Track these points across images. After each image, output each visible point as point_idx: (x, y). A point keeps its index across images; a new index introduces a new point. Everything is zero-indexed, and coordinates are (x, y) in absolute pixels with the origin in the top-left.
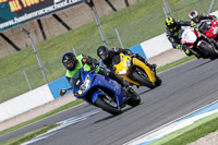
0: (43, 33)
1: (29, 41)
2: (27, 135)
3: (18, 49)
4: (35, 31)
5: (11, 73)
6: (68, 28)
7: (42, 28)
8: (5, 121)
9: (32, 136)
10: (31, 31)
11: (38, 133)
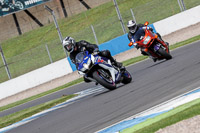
0: (65, 11)
1: (51, 18)
2: (47, 103)
3: (41, 25)
4: (57, 9)
5: (34, 47)
6: (88, 7)
7: (63, 7)
8: (27, 90)
9: (51, 105)
10: (54, 9)
11: (57, 102)
